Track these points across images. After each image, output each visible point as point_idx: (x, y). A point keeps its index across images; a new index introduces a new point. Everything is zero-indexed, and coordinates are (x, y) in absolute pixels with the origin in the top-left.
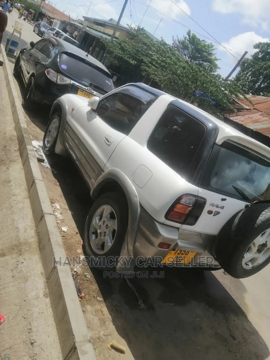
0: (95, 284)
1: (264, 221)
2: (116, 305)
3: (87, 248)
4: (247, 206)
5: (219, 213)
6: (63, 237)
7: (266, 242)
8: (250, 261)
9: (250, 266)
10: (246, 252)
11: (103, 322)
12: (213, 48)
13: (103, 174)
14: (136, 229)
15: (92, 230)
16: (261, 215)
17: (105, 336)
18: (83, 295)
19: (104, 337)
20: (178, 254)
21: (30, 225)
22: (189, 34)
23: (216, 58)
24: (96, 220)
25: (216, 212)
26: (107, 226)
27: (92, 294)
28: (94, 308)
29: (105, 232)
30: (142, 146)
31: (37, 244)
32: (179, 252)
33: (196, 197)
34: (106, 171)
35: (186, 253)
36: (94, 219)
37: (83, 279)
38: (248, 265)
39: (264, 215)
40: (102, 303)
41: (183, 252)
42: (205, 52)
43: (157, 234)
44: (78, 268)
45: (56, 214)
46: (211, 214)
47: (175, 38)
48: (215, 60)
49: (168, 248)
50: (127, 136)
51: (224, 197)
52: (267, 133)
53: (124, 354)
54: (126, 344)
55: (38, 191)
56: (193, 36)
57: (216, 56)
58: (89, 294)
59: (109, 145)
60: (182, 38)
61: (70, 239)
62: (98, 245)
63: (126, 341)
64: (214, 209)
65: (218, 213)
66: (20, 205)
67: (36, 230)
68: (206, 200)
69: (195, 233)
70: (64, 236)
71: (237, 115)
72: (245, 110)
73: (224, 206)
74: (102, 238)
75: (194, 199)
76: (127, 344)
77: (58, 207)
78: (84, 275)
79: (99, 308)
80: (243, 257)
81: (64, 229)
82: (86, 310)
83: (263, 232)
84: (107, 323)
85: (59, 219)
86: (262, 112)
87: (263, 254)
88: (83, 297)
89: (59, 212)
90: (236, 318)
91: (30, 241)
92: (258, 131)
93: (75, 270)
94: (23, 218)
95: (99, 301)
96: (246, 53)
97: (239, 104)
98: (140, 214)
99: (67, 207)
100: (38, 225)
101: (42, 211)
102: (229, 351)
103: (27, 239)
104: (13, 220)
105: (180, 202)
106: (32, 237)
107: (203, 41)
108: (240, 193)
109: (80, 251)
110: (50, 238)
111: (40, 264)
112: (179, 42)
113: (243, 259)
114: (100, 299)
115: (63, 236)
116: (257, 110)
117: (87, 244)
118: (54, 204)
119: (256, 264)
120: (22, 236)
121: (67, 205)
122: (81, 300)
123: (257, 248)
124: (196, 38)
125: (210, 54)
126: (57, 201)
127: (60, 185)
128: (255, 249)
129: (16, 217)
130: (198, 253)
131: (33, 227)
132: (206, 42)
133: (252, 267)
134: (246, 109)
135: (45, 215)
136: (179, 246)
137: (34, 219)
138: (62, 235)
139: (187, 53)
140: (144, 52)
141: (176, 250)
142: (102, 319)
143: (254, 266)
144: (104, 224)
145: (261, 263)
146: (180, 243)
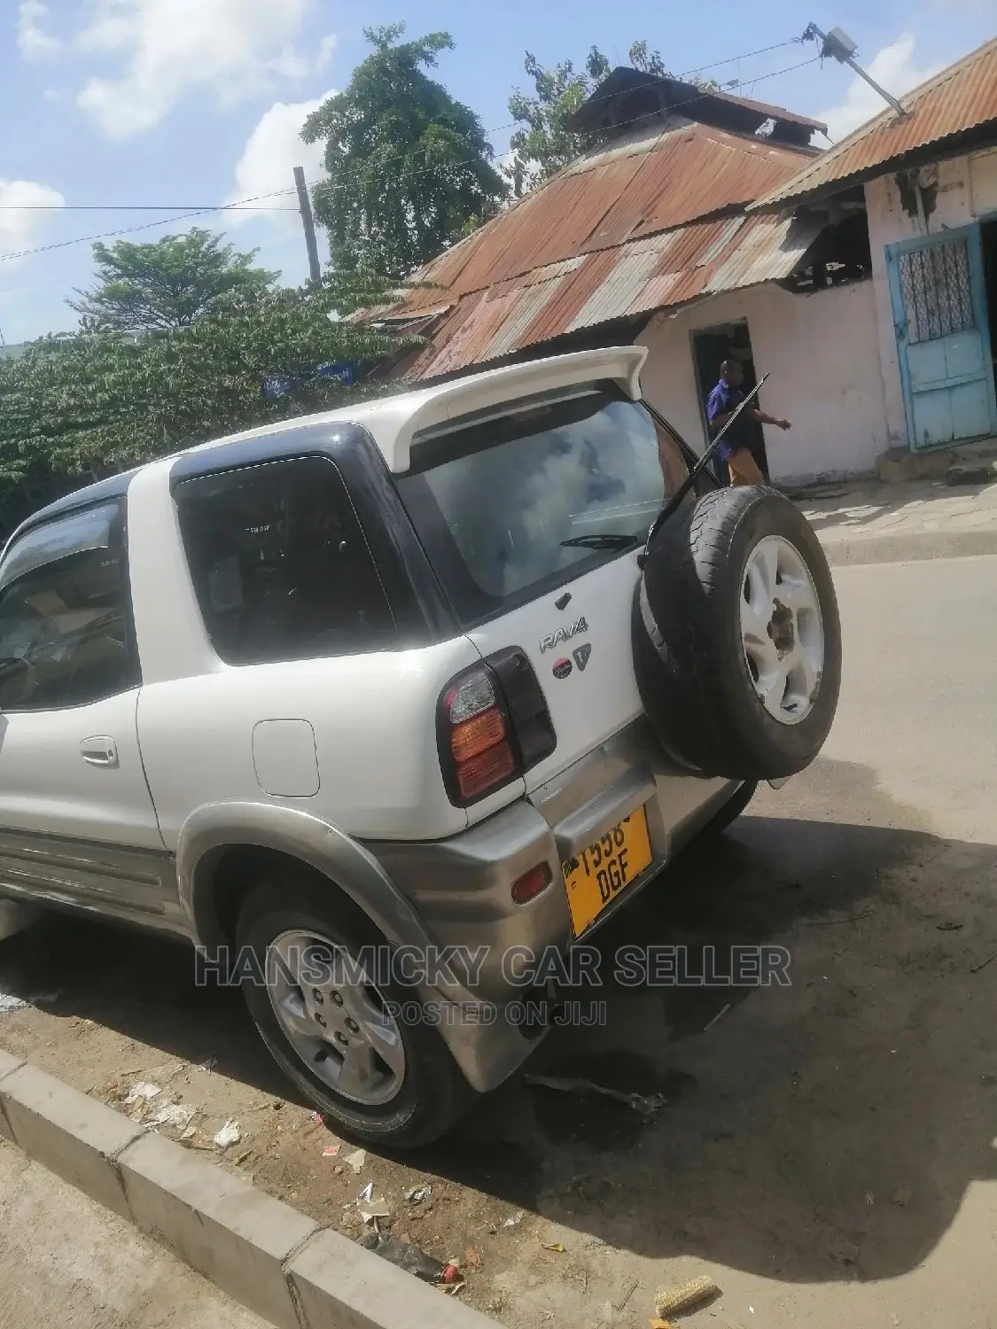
0: (464, 1194)
1: (715, 555)
2: (576, 1186)
3: (343, 1116)
4: (642, 561)
5: (588, 646)
6: (245, 1164)
7: (776, 601)
8: (787, 690)
9: (803, 702)
10: (756, 680)
11: (581, 1275)
12: (210, 240)
13: (179, 860)
14: (414, 919)
15: (307, 1055)
16: (693, 548)
17: (620, 1308)
18: (454, 1263)
19: (624, 1314)
20: (597, 863)
21: (106, 1233)
22: (103, 256)
23: (240, 255)
24: (292, 1016)
25: (579, 654)
26: (337, 996)
27: (478, 1234)
28: (520, 1265)
29: (348, 1021)
30: (209, 672)
31: (181, 1268)
32: (596, 856)
33: (483, 667)
34: (179, 845)
35: (616, 838)
36: (284, 1015)
37: (413, 1219)
38: (795, 705)
39: (701, 543)
40: (531, 1224)
41: (606, 847)
42: (198, 265)
43: (478, 873)
44: (371, 1204)
45: (161, 1117)
46: (570, 669)
47: (78, 299)
48: (243, 264)
49: (549, 877)
50: (141, 686)
51: (557, 594)
52: (550, 328)
53: (719, 1296)
54: (702, 1261)
55: (36, 1110)
56: (121, 252)
57: (235, 250)
58: (469, 1241)
59: (116, 764)
60: (98, 285)
61: (269, 1147)
62: (363, 1077)
63: (691, 1254)
64: (565, 651)
65: (585, 651)
66: (23, 1210)
67: (141, 1230)
68: (520, 649)
69: (582, 762)
70: (241, 1156)
71: (434, 354)
72: (443, 322)
73: (583, 618)
74: (356, 1042)
75: (481, 675)
76: (705, 1258)
77: (150, 1091)
78: (406, 1204)
79: (537, 1247)
80: (761, 700)
81: (226, 1135)
82: (501, 1298)
83: (743, 586)
84: (595, 1263)
85: (184, 1120)
86: (487, 287)
87: (801, 639)
88: (461, 1272)
89: (165, 1103)
90: (914, 871)
91: (149, 1283)
92: (524, 346)
93: (367, 1217)
94: (68, 1240)
95: (518, 1228)
96: (299, 172)
97: (411, 320)
98: (384, 866)
99: (176, 1064)
100: (131, 1212)
101: (102, 1154)
102: (973, 971)
103: (137, 1287)
104: (42, 1275)
105: (456, 722)
106: (147, 1262)
107: (164, 241)
108: (596, 543)
109: (332, 1146)
110: (196, 1212)
111: (245, 1315)
112: (99, 300)
113: (766, 705)
114: (515, 1217)
115: (242, 1160)
116: (471, 293)
117: (334, 1110)
118: (128, 1095)
119: (811, 683)
120: (112, 1294)
121: (173, 1057)
122: (463, 1284)
123: (770, 643)
124: (136, 250)
125: (217, 259)
126: (131, 1078)
127: (97, 1021)
128: (767, 649)
129: (44, 1258)
130: (644, 806)
131: (125, 1231)
132: (174, 238)
133: (811, 701)
134: (441, 316)
135: (121, 1159)
136: (575, 841)
137: (105, 1206)
138: (236, 1160)
139: (150, 310)
140: (18, 411)
141: (580, 859)
142: (570, 1267)
143: (814, 692)
144: (321, 1001)
145: (820, 669)
146: (570, 832)
